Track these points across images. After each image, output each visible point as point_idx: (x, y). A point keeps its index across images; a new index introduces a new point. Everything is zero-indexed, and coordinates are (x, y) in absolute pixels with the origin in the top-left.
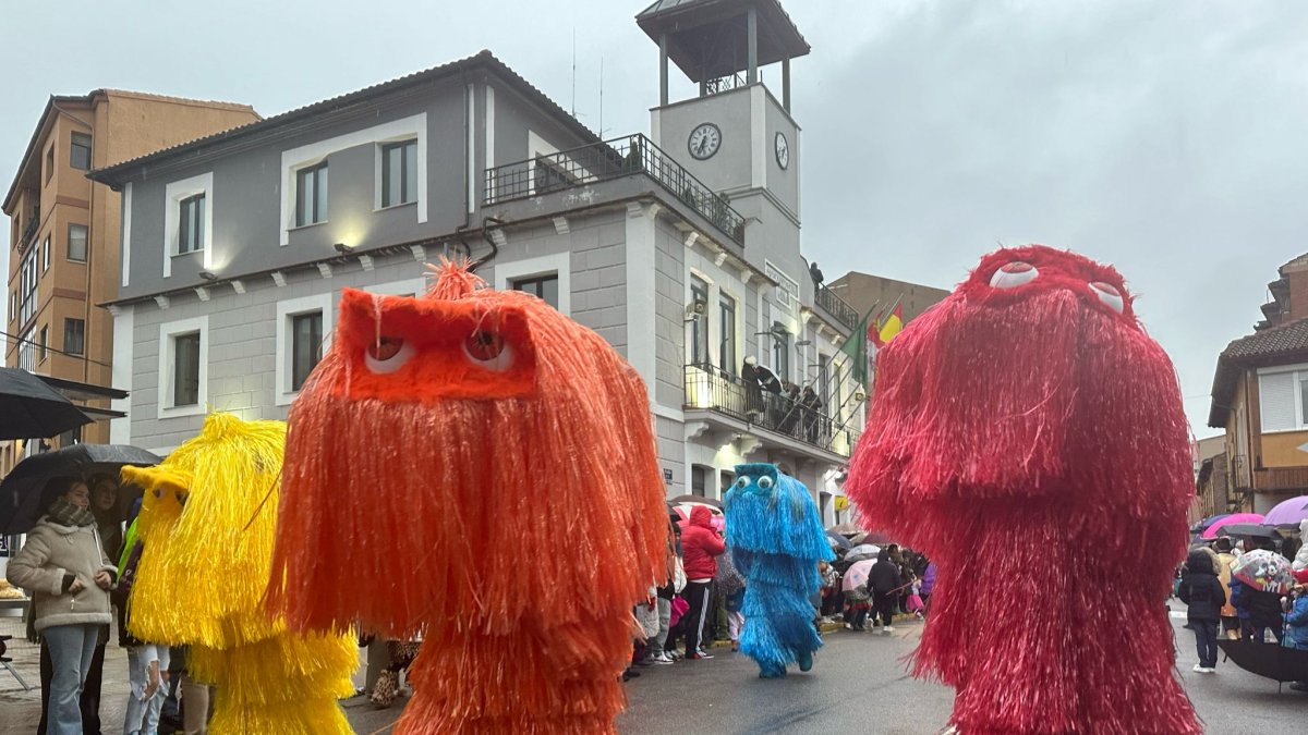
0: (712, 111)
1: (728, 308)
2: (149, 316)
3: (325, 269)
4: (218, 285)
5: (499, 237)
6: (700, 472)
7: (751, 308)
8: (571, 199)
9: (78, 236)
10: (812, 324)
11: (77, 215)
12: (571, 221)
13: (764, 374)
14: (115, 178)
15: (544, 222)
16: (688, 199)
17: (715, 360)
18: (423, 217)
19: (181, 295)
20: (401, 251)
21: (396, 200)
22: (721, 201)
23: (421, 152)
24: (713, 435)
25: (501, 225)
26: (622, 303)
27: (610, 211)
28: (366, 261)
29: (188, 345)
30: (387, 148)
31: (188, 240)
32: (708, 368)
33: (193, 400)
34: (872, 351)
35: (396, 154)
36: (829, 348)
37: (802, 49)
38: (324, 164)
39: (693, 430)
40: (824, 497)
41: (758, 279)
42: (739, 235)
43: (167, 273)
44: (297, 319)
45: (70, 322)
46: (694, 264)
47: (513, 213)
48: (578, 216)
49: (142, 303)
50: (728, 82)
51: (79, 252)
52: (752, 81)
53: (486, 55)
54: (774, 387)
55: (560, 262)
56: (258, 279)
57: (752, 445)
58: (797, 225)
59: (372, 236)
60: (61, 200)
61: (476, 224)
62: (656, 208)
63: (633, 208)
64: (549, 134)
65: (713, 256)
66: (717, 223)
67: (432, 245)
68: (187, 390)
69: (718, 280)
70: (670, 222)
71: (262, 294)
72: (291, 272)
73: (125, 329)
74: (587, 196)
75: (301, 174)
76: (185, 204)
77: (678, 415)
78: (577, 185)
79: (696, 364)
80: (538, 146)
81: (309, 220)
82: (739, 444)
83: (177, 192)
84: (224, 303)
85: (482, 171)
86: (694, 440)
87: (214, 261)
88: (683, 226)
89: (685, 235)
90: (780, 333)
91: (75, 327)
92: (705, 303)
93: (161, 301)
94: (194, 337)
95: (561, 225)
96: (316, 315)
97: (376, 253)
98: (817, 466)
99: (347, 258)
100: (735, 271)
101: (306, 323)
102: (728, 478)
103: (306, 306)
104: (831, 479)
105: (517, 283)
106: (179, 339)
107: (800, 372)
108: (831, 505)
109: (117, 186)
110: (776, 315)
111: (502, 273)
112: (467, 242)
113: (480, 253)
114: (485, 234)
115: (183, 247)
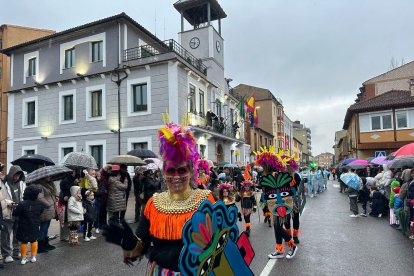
0: (197, 34)
1: (202, 95)
2: (19, 96)
3: (74, 81)
4: (41, 86)
5: (128, 71)
7: (209, 95)
8: (151, 60)
10: (228, 99)
12: (151, 66)
13: (213, 115)
14: (8, 52)
15: (142, 67)
16: (189, 61)
17: (198, 111)
18: (104, 65)
19: (29, 89)
20: (98, 75)
21: (96, 60)
22: (199, 61)
23: (104, 45)
24: (197, 134)
25: (129, 67)
26: (167, 93)
27: (163, 63)
28: (87, 79)
29: (31, 105)
30: (93, 43)
31: (32, 72)
32: (195, 113)
33: (33, 123)
34: (246, 108)
35: (96, 45)
36: (233, 107)
37: (225, 16)
38: (74, 48)
40: (232, 151)
41: (211, 85)
42: (205, 72)
43: (25, 82)
44: (66, 97)
46: (191, 81)
47: (133, 64)
48: (153, 65)
49: (17, 92)
50: (202, 25)
52: (209, 25)
53: (123, 13)
55: (147, 79)
56: (53, 84)
57: (210, 136)
58: (223, 69)
59: (89, 71)
61: (121, 67)
62: (177, 63)
63: (170, 62)
64: (144, 39)
65: (197, 78)
66: (198, 68)
67: (107, 74)
68: (31, 120)
69: (198, 86)
70: (182, 66)
71: (54, 90)
72: (63, 82)
73: (11, 99)
74: (156, 59)
75: (67, 51)
76: (30, 61)
78: (152, 55)
79: (192, 111)
80: (142, 43)
81: (69, 66)
82: (205, 136)
83: (28, 57)
84: (43, 92)
85: (123, 50)
87: (39, 78)
88: (187, 69)
89: (187, 72)
90: (218, 102)
92: (194, 93)
93: (23, 92)
94: (34, 103)
95: (148, 67)
96: (71, 96)
97: (90, 77)
98: (231, 142)
99: (81, 78)
100: (204, 83)
101: (68, 99)
102: (202, 147)
103: (68, 93)
104: (234, 146)
105: (134, 86)
106: (29, 104)
107: (225, 114)
108: (234, 154)
109: (9, 55)
110: (217, 97)
111: (129, 83)
112: (118, 73)
113: (122, 76)
114: (123, 70)
115: (30, 74)
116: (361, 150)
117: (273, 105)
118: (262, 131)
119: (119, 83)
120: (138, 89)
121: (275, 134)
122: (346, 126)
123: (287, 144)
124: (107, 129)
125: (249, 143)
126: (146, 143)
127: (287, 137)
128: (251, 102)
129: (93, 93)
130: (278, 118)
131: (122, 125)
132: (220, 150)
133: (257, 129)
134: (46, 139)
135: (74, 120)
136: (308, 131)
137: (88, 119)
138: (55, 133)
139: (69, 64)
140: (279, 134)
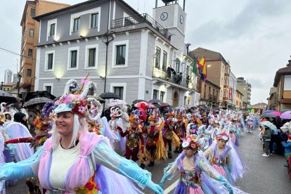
0: (167, 9)
1: (165, 55)
2: (43, 49)
3: (78, 41)
4: (57, 43)
5: (114, 35)
6: (156, 91)
7: (171, 55)
8: (130, 27)
9: (32, 31)
10: (186, 59)
11: (31, 27)
12: (130, 33)
13: (173, 70)
14: (38, 19)
15: (124, 32)
16: (157, 29)
18: (99, 30)
19: (50, 45)
20: (94, 38)
21: (94, 26)
22: (167, 30)
23: (99, 15)
24: (159, 83)
25: (115, 33)
26: (139, 52)
27: (138, 31)
28: (86, 40)
29: (51, 56)
30: (93, 15)
31: (52, 33)
32: (159, 68)
33: (51, 68)
34: (197, 66)
35: (94, 16)
36: (188, 64)
38: (79, 18)
39: (154, 82)
40: (185, 97)
41: (173, 48)
42: (169, 38)
43: (47, 40)
44: (72, 52)
45: (29, 50)
46: (157, 44)
47: (117, 30)
48: (131, 31)
49: (42, 46)
50: (171, 3)
51: (32, 34)
52: (176, 3)
54: (174, 73)
55: (126, 42)
56: (65, 42)
57: (169, 86)
58: (184, 36)
59: (89, 34)
60: (28, 23)
61: (109, 32)
62: (148, 31)
63: (143, 30)
64: (128, 13)
65: (162, 42)
66: (165, 36)
67: (100, 37)
68: (50, 66)
69: (163, 47)
70: (152, 33)
71: (66, 46)
72: (71, 41)
73: (39, 51)
74: (134, 27)
75: (75, 20)
76: (51, 25)
77: (151, 78)
78: (132, 24)
79: (156, 67)
80: (125, 15)
81: (76, 30)
82: (165, 85)
83: (50, 22)
84: (58, 47)
85: (112, 21)
86: (154, 84)
87: (57, 38)
88: (155, 35)
89: (155, 37)
90: (178, 61)
91: (31, 51)
92: (160, 51)
93: (46, 46)
94: (52, 54)
95: (127, 33)
96: (76, 51)
97: (88, 38)
98: (184, 91)
99: (83, 39)
100: (167, 46)
101: (74, 53)
102: (163, 93)
103: (74, 49)
104: (187, 93)
105: (118, 47)
106: (49, 55)
107: (182, 69)
108: (187, 99)
109: (39, 21)
110: (177, 57)
111: (114, 44)
112: (107, 36)
113: (110, 39)
114: (111, 35)
115: (51, 35)
116: (283, 104)
117: (222, 64)
118: (211, 83)
119: (107, 44)
120: (120, 48)
121: (222, 86)
122: (276, 85)
123: (231, 94)
124: (98, 75)
125: (200, 92)
126: (122, 88)
127: (231, 89)
128: (202, 62)
129: (90, 50)
130: (226, 75)
131: (108, 74)
132: (176, 96)
133: (207, 82)
134: (59, 79)
135: (77, 68)
136: (249, 85)
137: (86, 68)
138: (65, 76)
139: (76, 28)
140: (225, 86)
